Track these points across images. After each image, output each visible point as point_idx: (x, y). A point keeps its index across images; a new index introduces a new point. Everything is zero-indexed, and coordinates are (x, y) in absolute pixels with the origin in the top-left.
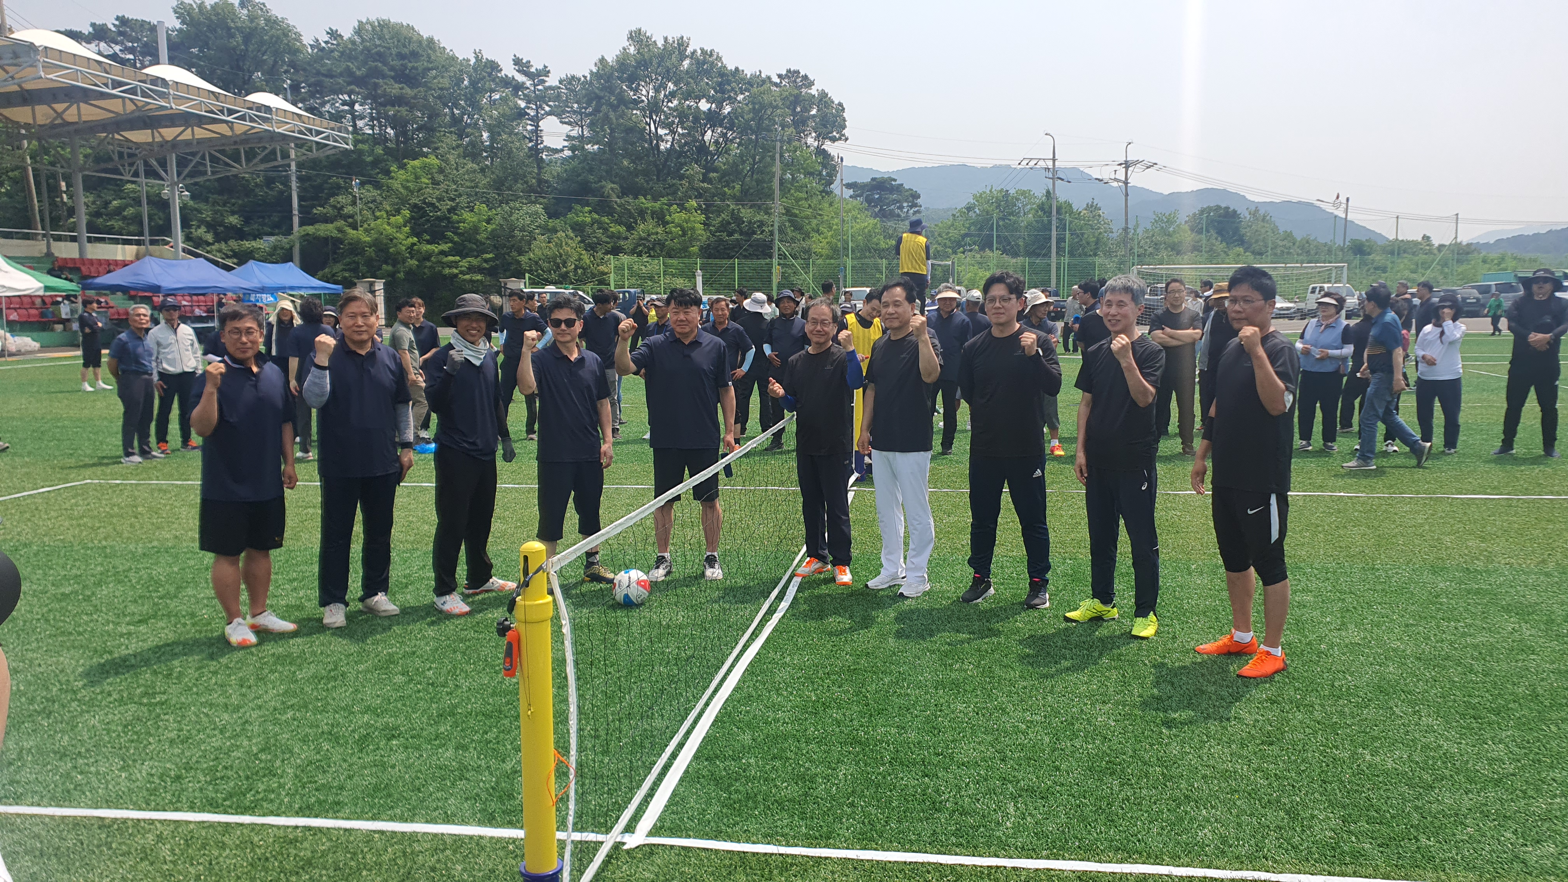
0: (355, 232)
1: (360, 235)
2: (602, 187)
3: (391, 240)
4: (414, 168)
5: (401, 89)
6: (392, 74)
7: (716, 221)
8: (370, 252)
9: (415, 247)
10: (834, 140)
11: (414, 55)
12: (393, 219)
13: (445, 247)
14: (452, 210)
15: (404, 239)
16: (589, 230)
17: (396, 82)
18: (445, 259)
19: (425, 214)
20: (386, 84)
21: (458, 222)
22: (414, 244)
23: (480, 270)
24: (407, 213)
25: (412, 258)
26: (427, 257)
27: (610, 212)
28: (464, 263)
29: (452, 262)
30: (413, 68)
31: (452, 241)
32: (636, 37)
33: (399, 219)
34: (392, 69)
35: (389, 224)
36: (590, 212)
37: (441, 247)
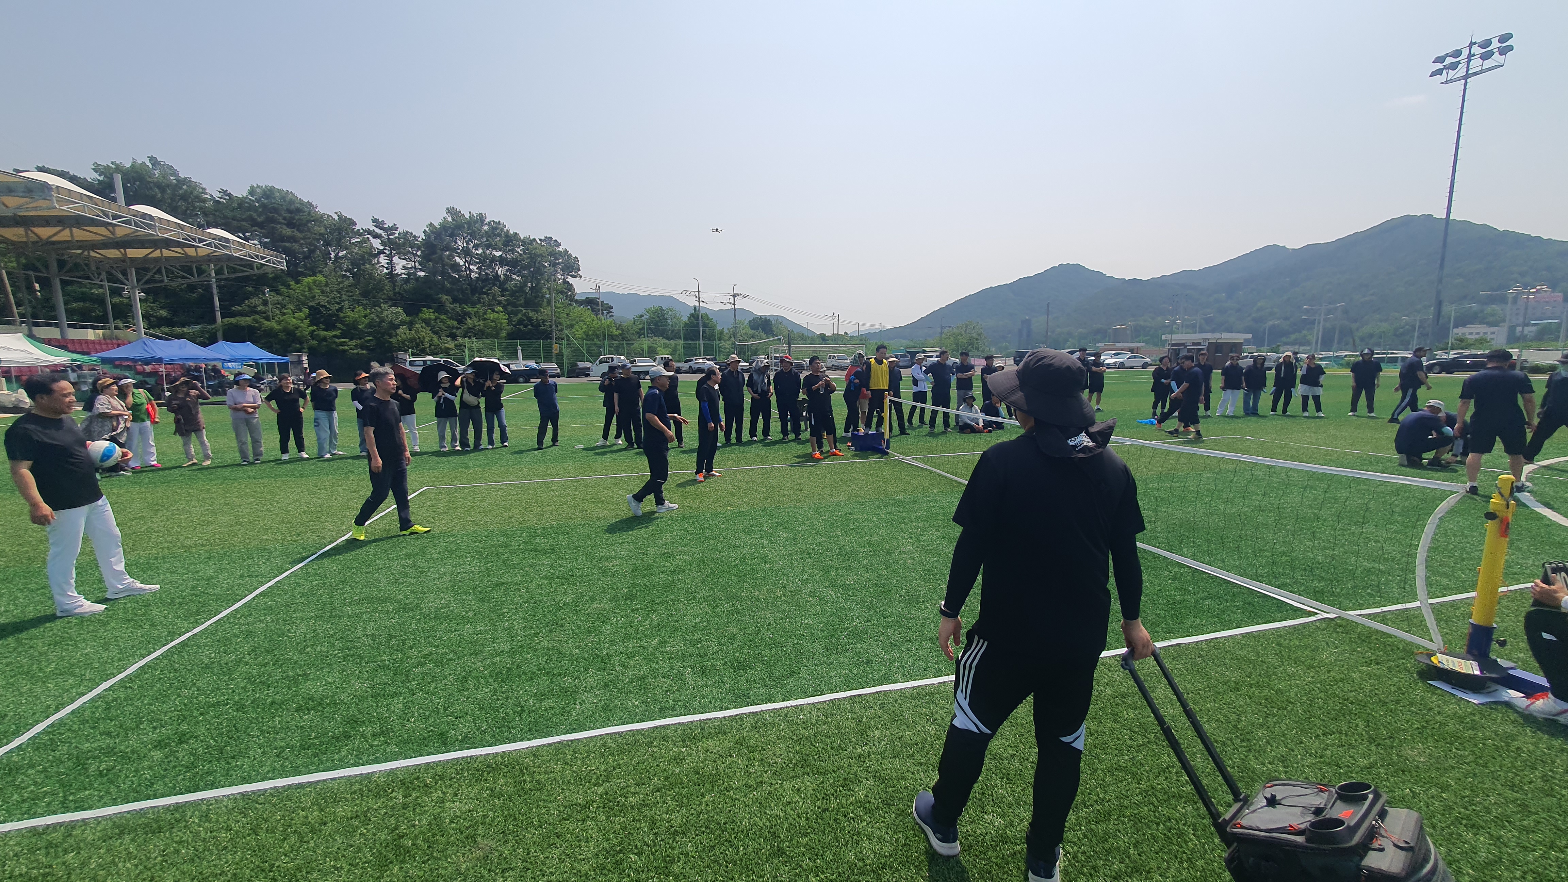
0: (269, 323)
1: (273, 324)
2: (440, 298)
3: (297, 328)
4: (308, 283)
5: (293, 232)
6: (286, 222)
7: (515, 319)
8: (282, 336)
9: (315, 333)
10: (573, 276)
11: (299, 211)
12: (296, 315)
13: (338, 333)
14: (340, 310)
15: (306, 328)
16: (433, 323)
17: (288, 227)
18: (338, 341)
19: (320, 312)
20: (281, 228)
21: (344, 317)
22: (314, 331)
23: (362, 347)
24: (306, 311)
25: (313, 339)
26: (325, 339)
27: (446, 313)
28: (353, 343)
29: (344, 342)
30: (299, 219)
31: (340, 329)
32: (451, 211)
33: (302, 315)
34: (285, 219)
35: (294, 318)
36: (433, 312)
37: (334, 333)
